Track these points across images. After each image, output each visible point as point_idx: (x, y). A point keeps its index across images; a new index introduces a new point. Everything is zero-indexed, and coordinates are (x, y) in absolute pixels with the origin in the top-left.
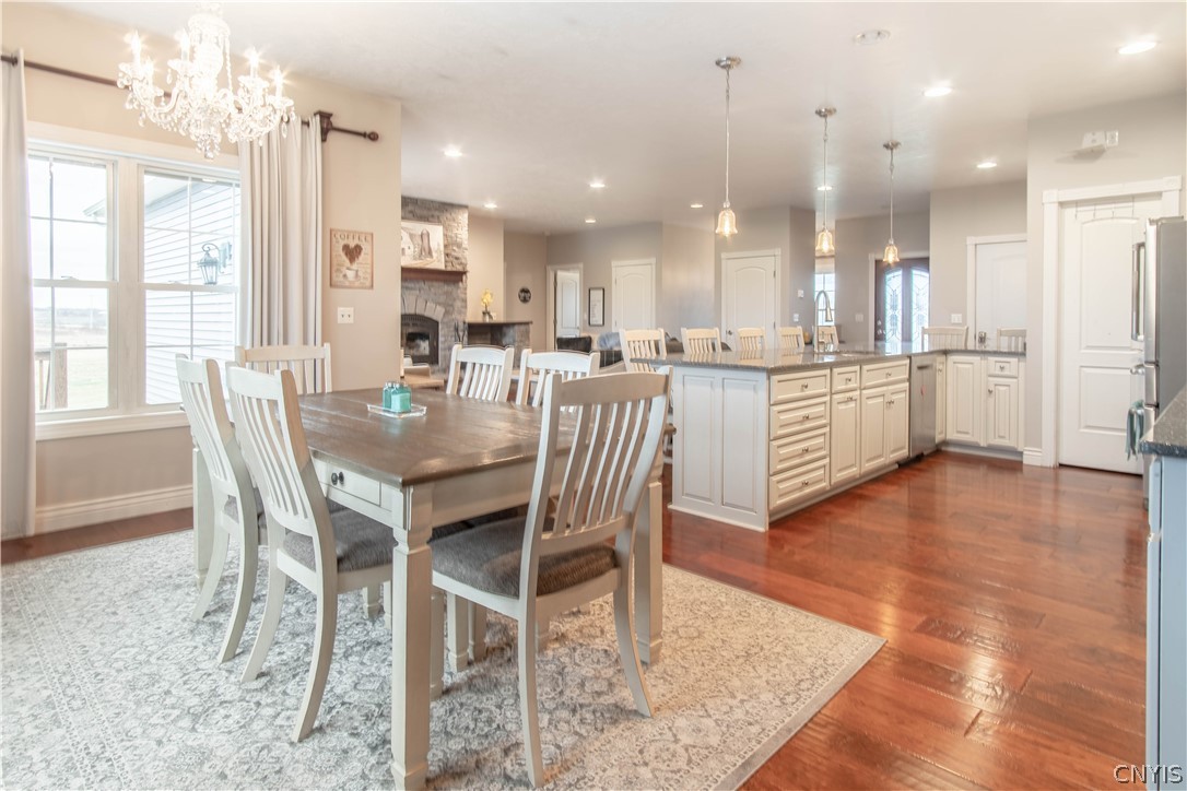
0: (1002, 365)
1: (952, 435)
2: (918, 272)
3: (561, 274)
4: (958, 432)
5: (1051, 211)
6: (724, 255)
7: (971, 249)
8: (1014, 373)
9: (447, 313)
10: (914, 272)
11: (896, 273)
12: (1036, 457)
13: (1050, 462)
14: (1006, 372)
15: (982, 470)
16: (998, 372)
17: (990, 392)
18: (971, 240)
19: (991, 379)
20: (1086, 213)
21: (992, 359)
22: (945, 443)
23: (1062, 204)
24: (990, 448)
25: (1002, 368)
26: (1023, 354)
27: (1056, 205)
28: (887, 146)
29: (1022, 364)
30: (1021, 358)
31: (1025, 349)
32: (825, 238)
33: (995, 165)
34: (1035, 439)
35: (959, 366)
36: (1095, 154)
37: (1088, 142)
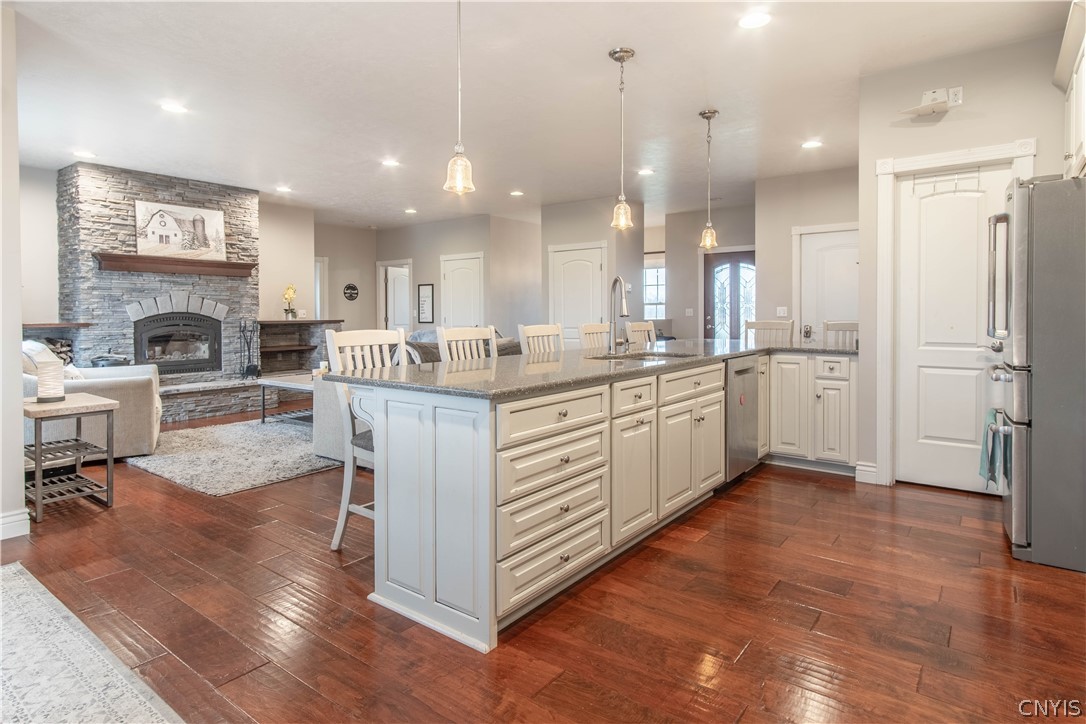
0: (832, 365)
1: (777, 448)
2: (746, 265)
3: (391, 270)
4: (783, 443)
5: (886, 184)
6: (551, 248)
7: (795, 239)
8: (844, 375)
9: (231, 311)
10: (741, 265)
11: (724, 266)
12: (871, 473)
13: (886, 480)
14: (836, 374)
15: (811, 488)
16: (827, 373)
17: (819, 397)
18: (796, 230)
19: (819, 381)
20: (925, 186)
21: (820, 358)
22: (769, 456)
23: (898, 176)
24: (819, 462)
25: (832, 369)
26: (856, 354)
27: (892, 176)
28: (703, 114)
29: (854, 364)
30: (853, 358)
31: (857, 348)
32: (622, 211)
33: (819, 144)
34: (869, 453)
35: (784, 366)
36: (936, 115)
37: (927, 100)
